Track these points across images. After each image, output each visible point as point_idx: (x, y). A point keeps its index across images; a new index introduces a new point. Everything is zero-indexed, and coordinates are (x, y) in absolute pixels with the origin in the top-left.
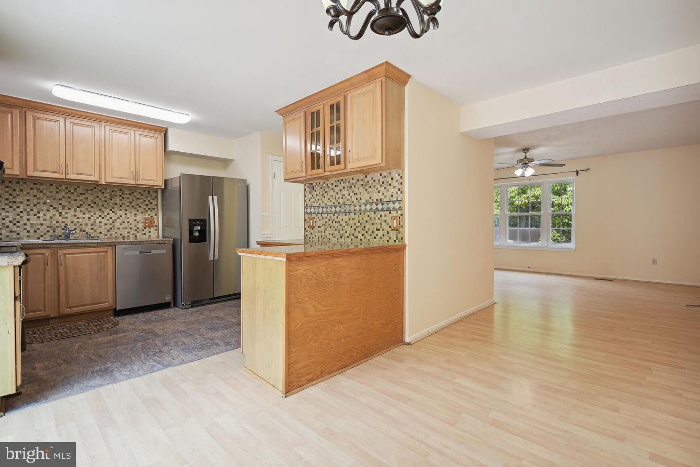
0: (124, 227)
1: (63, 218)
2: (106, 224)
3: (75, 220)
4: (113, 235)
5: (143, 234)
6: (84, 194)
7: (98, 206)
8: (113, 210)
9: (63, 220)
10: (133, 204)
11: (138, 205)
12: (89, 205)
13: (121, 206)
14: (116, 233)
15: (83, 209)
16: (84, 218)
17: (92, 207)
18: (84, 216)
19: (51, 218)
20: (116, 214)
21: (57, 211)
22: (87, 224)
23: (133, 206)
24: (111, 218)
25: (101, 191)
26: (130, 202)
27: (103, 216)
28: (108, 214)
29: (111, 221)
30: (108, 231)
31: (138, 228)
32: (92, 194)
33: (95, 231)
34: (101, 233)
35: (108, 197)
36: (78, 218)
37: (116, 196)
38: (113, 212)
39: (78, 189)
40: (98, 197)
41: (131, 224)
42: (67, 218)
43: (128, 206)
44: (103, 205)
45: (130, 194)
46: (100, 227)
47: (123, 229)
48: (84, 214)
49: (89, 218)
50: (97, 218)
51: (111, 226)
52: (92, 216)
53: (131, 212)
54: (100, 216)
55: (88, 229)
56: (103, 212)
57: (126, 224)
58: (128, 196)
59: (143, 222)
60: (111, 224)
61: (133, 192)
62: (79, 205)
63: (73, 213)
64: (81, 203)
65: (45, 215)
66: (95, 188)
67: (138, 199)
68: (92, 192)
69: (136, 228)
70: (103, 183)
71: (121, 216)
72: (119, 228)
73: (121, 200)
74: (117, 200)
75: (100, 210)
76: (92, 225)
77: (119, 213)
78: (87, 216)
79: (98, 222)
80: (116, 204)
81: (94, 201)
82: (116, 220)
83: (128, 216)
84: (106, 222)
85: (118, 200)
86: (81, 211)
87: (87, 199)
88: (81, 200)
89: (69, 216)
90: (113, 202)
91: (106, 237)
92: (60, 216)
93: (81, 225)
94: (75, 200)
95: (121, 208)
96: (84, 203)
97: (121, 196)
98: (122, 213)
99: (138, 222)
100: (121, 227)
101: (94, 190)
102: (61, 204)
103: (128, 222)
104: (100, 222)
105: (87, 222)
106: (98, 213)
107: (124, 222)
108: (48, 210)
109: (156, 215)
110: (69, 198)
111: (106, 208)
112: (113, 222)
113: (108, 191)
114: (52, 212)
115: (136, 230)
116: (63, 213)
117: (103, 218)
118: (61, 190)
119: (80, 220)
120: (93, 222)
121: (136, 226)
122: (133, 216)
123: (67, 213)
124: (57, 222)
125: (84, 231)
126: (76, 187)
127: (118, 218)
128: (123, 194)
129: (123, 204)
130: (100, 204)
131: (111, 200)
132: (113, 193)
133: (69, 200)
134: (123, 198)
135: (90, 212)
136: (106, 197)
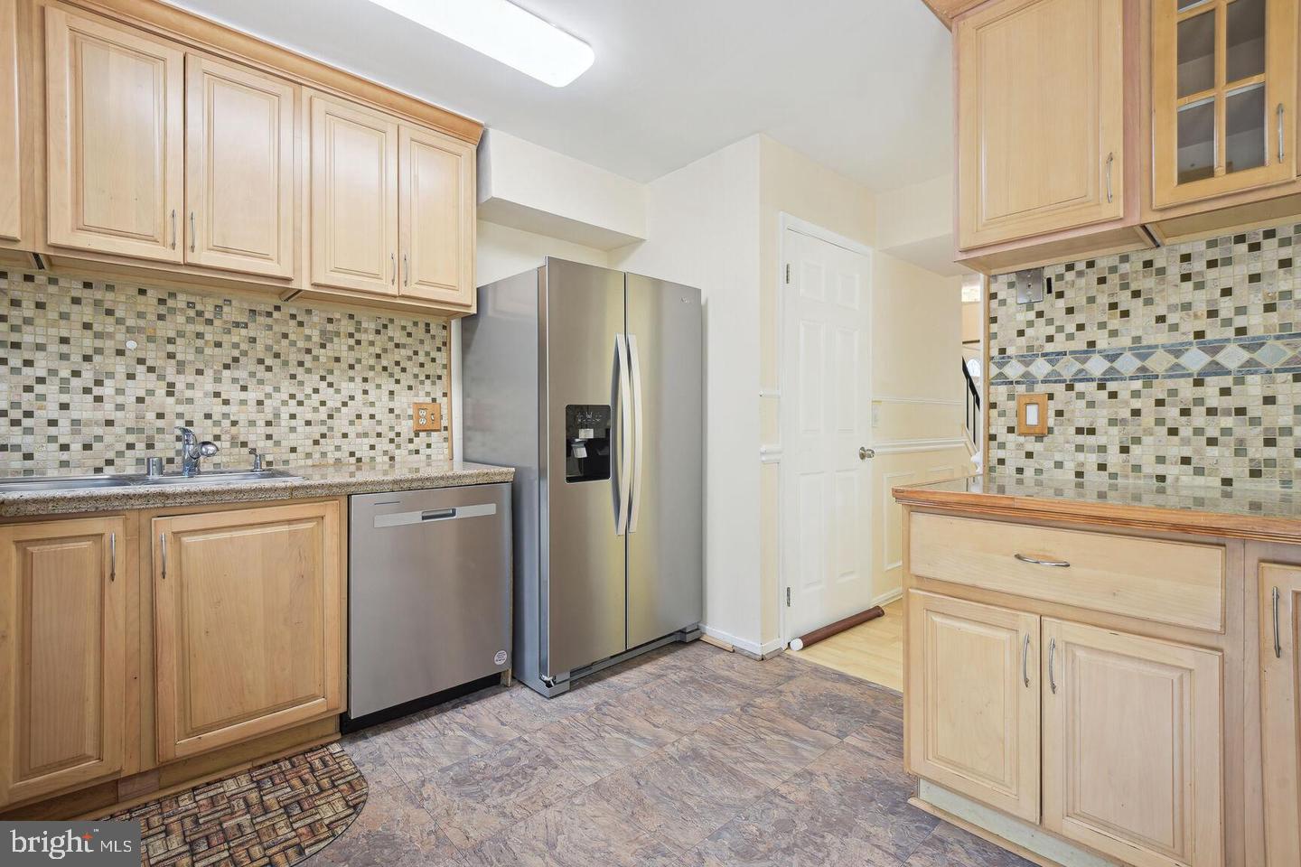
0: (360, 429)
1: (179, 402)
2: (308, 423)
3: (217, 409)
4: (329, 455)
5: (410, 452)
6: (246, 326)
7: (285, 363)
8: (330, 378)
9: (180, 409)
10: (385, 363)
11: (397, 363)
12: (261, 361)
13: (352, 367)
14: (338, 448)
15: (242, 374)
16: (243, 402)
17: (269, 369)
18: (243, 395)
19: (140, 400)
20: (338, 391)
21: (161, 377)
22: (252, 423)
23: (385, 369)
24: (323, 403)
25: (293, 317)
26: (378, 356)
27: (300, 397)
28: (316, 391)
29: (323, 412)
30: (316, 442)
31: (398, 435)
32: (270, 328)
33: (277, 443)
34: (293, 450)
35: (316, 339)
36: (226, 402)
37: (338, 334)
38: (330, 385)
39: (226, 309)
40: (285, 336)
41: (379, 423)
42: (190, 401)
43: (372, 368)
44: (301, 364)
45: (378, 332)
46: (293, 429)
47: (358, 435)
48: (244, 388)
49: (260, 403)
50: (285, 403)
51: (324, 429)
52: (269, 396)
53: (379, 386)
54: (292, 396)
55: (256, 437)
56: (301, 383)
57: (366, 421)
58: (371, 337)
59: (411, 417)
60: (323, 423)
61: (385, 326)
62: (229, 361)
63: (210, 387)
64: (236, 353)
65: (120, 391)
66: (277, 308)
67: (397, 346)
68: (269, 321)
69: (392, 435)
70: (306, 286)
71: (352, 398)
72: (345, 436)
73: (351, 348)
74: (340, 346)
75: (293, 377)
76: (269, 423)
77: (347, 388)
78: (252, 396)
79: (285, 416)
80: (337, 360)
81: (276, 348)
82: (338, 410)
83: (371, 397)
84: (309, 417)
85: (345, 348)
86: (235, 380)
87: (253, 340)
88: (236, 346)
89: (197, 394)
90: (331, 354)
91: (310, 462)
92: (170, 394)
93: (234, 423)
94: (218, 345)
95: (351, 373)
96: (245, 353)
97: (351, 335)
98: (356, 388)
99: (398, 416)
100: (352, 431)
101: (276, 315)
102: (171, 356)
103: (372, 417)
104: (293, 416)
105: (253, 416)
106: (287, 387)
107: (359, 417)
108: (131, 376)
109: (445, 395)
110: (199, 335)
111: (309, 371)
112: (330, 417)
113: (316, 319)
114: (144, 380)
115: (392, 441)
116: (180, 386)
117: (300, 403)
118: (172, 311)
119: (233, 409)
120: (270, 417)
121: (392, 428)
122: (386, 397)
123: (190, 386)
124: (160, 416)
125: (244, 444)
126: (220, 302)
127: (345, 404)
128: (358, 330)
129: (359, 361)
130: (293, 358)
131: (323, 346)
132: (330, 327)
133: (200, 343)
134: (358, 342)
135: (261, 382)
136: (309, 338)
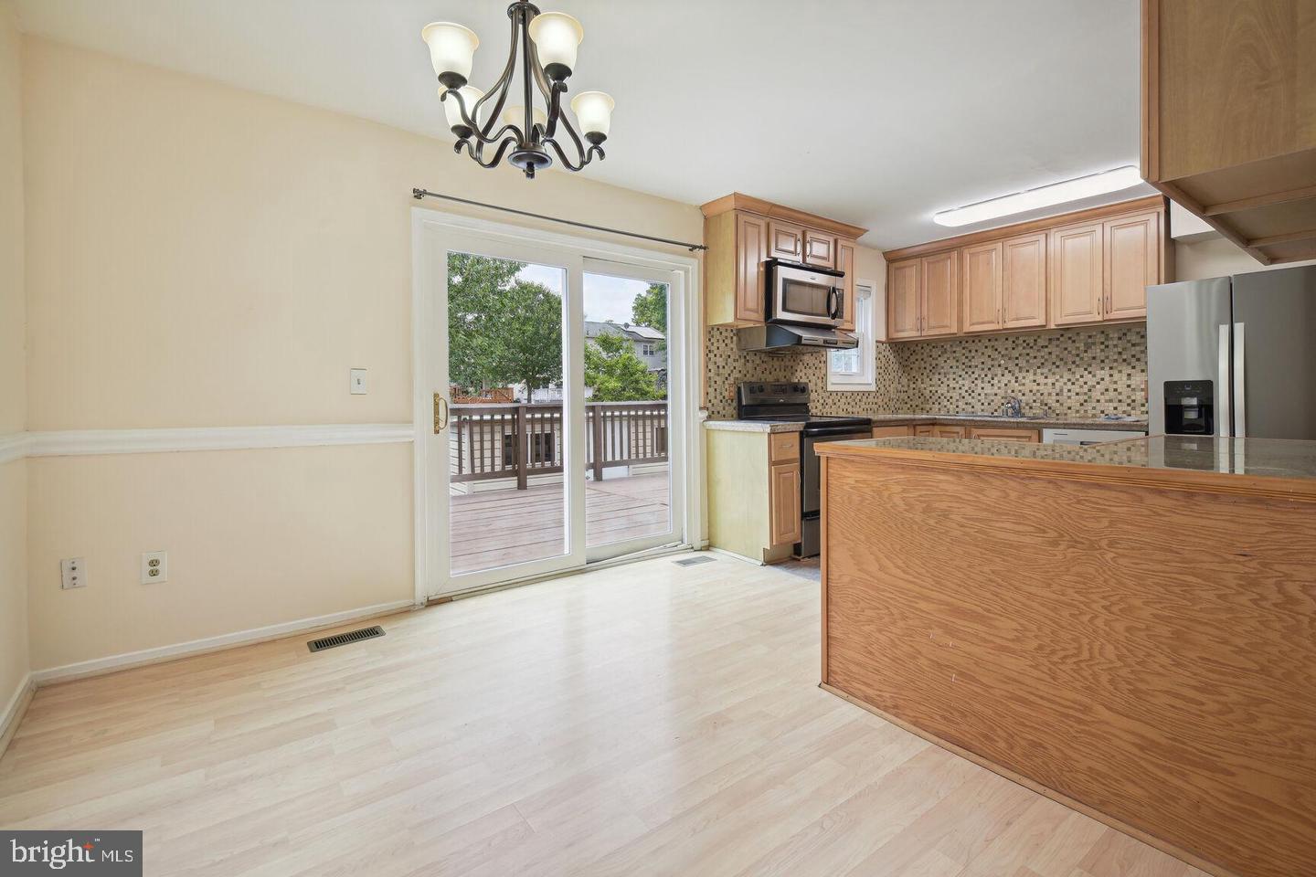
0: (1107, 398)
1: (1019, 385)
2: (1077, 394)
3: (1035, 388)
4: (1089, 412)
5: (1142, 413)
6: (1046, 347)
7: (1066, 363)
8: (1090, 369)
9: (1020, 388)
10: (1125, 357)
11: (1134, 356)
12: (1054, 363)
13: (1103, 361)
14: (1094, 408)
15: (1045, 370)
16: (1046, 384)
17: (1058, 367)
18: (1046, 381)
19: (1006, 385)
20: (1094, 376)
21: (1013, 375)
22: (1050, 394)
23: (1124, 360)
24: (1086, 383)
25: (1070, 338)
26: (1120, 353)
27: (1073, 380)
28: (1082, 376)
29: (1086, 388)
30: (1082, 405)
31: (1134, 401)
32: (1057, 346)
33: (1062, 404)
34: (1070, 408)
35: (1082, 348)
36: (1038, 384)
37: (1094, 344)
38: (1090, 373)
39: (1039, 340)
40: (1066, 349)
41: (1120, 394)
42: (1024, 384)
43: (1116, 361)
44: (1074, 362)
45: (1120, 339)
46: (1069, 397)
47: (1106, 401)
48: (1046, 377)
49: (1053, 384)
50: (1065, 384)
51: (1086, 397)
52: (1057, 380)
53: (1120, 372)
54: (1069, 380)
55: (1051, 401)
56: (1074, 373)
57: (1111, 394)
58: (1115, 343)
59: (1142, 390)
60: (1085, 394)
61: (1125, 334)
62: (1040, 365)
63: (1032, 378)
64: (1043, 361)
65: (999, 382)
66: (1062, 335)
67: (1133, 345)
68: (1058, 342)
69: (1129, 401)
70: (1053, 327)
71: (1103, 379)
72: (1098, 401)
73: (1102, 351)
74: (1097, 350)
75: (1070, 370)
76: (1057, 394)
77: (1100, 374)
78: (1050, 381)
79: (1065, 390)
80: (1094, 358)
81: (1061, 356)
82: (1094, 387)
83: (1115, 379)
84: (1078, 390)
85: (1099, 351)
86: (1042, 374)
87: (1050, 353)
88: (1042, 357)
89: (1027, 381)
90: (1090, 355)
91: (1078, 415)
92: (1016, 382)
93: (1042, 394)
94: (1035, 357)
95: (1102, 365)
96: (1046, 360)
97: (1102, 343)
98: (1105, 373)
99: (1134, 390)
100: (1103, 398)
101: (1061, 339)
102: (1017, 365)
103: (1115, 390)
104: (1069, 391)
105: (1050, 391)
106: (1067, 376)
107: (1107, 390)
108: (1003, 375)
110: (1028, 354)
111: (1078, 366)
112: (1090, 390)
113: (1082, 337)
114: (1008, 377)
115: (1129, 405)
116: (1020, 378)
117: (1073, 384)
118: (1017, 345)
119: (1041, 387)
120: (1058, 391)
121: (1129, 397)
122: (1125, 378)
123: (1024, 378)
124: (1013, 391)
125: (1046, 405)
126: (1036, 338)
127: (1098, 383)
128: (1106, 339)
129: (1107, 357)
130: (1070, 360)
131: (1086, 351)
132: (1090, 341)
133: (1028, 358)
134: (1107, 347)
135: (1054, 374)
136: (1077, 348)
